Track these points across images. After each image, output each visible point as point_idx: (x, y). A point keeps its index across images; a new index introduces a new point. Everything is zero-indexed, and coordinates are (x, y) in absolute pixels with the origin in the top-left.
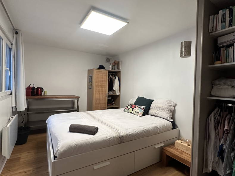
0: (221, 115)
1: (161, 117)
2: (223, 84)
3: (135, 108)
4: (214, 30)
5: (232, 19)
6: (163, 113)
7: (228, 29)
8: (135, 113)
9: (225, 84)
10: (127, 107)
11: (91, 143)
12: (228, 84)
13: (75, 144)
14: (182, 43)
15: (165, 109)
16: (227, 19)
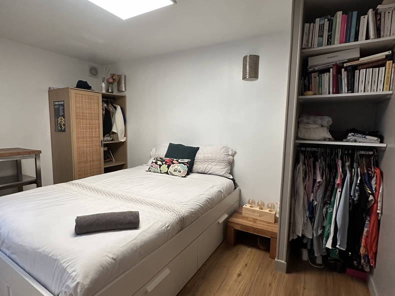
0: (306, 163)
1: (216, 173)
2: (312, 123)
3: (173, 163)
4: (310, 46)
5: (331, 34)
6: (218, 167)
7: (325, 47)
8: (174, 173)
9: (315, 123)
10: (156, 163)
11: (140, 247)
12: (318, 123)
13: (113, 258)
14: (245, 58)
15: (220, 161)
16: (326, 34)
